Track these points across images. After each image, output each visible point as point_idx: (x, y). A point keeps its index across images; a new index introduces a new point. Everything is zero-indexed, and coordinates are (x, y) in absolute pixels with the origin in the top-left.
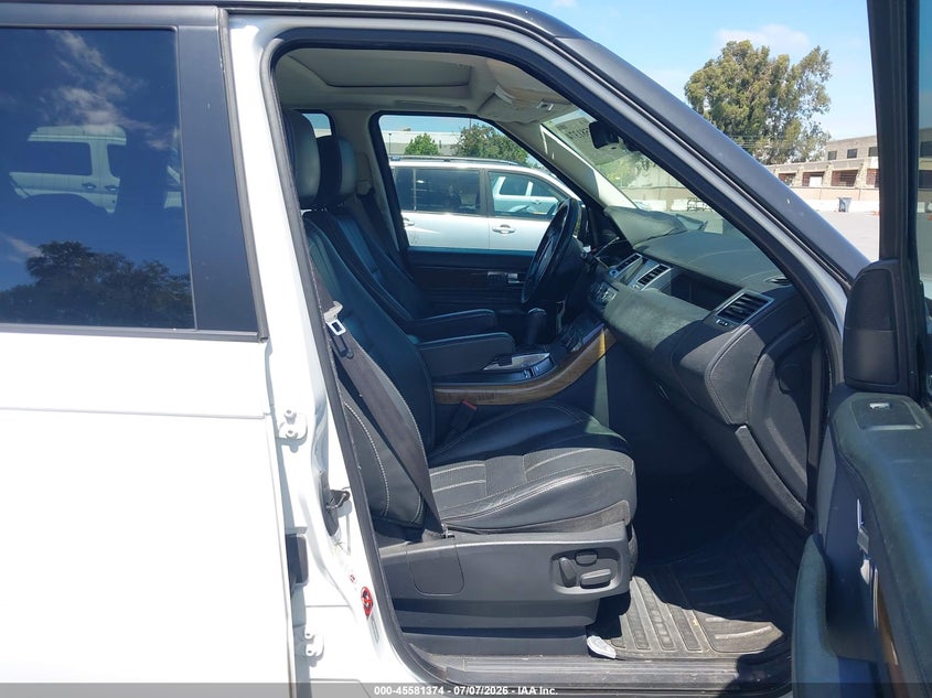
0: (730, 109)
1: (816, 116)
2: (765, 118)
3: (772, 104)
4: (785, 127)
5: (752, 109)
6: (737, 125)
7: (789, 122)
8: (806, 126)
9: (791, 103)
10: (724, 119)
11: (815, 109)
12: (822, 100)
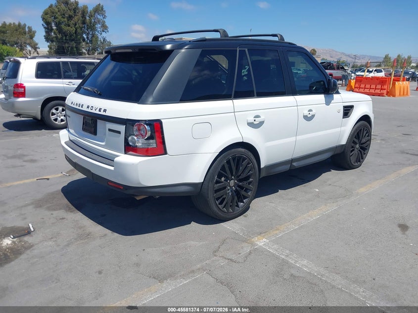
0: (65, 28)
1: (104, 34)
2: (82, 34)
3: (84, 28)
4: (92, 37)
5: (76, 30)
6: (71, 36)
7: (93, 36)
8: (100, 37)
9: (92, 27)
10: (64, 33)
11: (103, 31)
12: (105, 28)
